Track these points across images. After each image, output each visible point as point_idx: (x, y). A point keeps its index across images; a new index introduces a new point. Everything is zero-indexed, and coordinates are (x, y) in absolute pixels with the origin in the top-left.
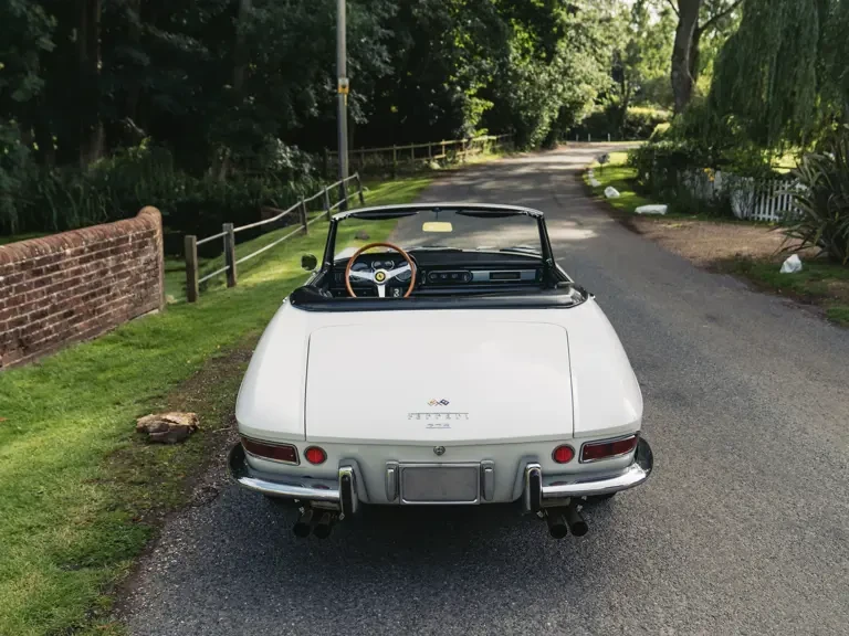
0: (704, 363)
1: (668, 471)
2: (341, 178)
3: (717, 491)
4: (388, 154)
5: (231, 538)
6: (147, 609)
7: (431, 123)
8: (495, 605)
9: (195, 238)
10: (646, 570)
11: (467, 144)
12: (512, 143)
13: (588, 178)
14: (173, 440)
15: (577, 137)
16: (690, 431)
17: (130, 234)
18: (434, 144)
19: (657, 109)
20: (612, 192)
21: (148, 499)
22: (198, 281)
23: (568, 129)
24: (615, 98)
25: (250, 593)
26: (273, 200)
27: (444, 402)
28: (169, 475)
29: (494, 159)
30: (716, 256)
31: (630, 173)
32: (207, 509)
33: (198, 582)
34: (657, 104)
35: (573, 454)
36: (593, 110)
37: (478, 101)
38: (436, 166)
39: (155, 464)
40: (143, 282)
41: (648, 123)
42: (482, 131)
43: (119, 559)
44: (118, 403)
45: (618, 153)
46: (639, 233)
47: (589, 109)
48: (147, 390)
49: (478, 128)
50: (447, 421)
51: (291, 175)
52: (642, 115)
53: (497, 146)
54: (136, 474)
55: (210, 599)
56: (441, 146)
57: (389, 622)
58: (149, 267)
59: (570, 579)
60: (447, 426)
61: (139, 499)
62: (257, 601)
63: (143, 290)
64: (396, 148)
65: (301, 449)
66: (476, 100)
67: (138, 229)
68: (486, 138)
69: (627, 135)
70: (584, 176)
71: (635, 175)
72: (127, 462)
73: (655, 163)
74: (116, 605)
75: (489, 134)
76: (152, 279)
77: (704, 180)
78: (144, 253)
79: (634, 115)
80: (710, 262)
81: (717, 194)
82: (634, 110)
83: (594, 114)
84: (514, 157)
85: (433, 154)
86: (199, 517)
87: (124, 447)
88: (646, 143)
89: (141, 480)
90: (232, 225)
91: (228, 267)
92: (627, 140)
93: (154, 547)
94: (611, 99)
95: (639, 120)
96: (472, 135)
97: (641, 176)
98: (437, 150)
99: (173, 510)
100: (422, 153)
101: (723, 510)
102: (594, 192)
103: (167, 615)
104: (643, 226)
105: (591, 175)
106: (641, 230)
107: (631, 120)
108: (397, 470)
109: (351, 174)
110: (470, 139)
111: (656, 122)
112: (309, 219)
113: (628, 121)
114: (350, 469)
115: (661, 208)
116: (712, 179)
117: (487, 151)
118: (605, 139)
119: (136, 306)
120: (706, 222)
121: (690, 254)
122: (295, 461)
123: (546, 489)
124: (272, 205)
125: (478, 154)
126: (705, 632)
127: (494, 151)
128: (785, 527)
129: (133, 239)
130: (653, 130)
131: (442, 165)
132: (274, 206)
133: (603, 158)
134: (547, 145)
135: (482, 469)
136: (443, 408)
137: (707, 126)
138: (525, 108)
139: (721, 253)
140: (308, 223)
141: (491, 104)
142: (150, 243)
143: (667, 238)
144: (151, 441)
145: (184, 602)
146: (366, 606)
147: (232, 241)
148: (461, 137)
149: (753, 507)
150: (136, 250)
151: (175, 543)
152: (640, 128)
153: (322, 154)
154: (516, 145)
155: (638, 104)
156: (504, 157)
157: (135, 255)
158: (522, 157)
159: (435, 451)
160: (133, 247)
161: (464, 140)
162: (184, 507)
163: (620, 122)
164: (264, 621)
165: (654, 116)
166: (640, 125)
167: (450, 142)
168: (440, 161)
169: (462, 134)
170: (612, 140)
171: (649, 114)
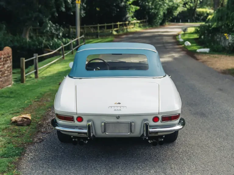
0: (214, 104)
1: (195, 135)
2: (77, 37)
3: (211, 140)
4: (96, 28)
5: (49, 151)
6: (26, 169)
7: (113, 15)
8: (135, 167)
9: (24, 59)
10: (183, 159)
11: (128, 24)
12: (147, 23)
13: (178, 38)
14: (25, 125)
15: (175, 21)
16: (205, 124)
17: (2, 56)
18: (114, 24)
19: (209, 9)
20: (188, 43)
21: (20, 141)
22: (25, 75)
23: (171, 18)
24: (192, 5)
25: (58, 165)
26: (48, 46)
27: (119, 103)
28: (25, 135)
29: (140, 30)
30: (227, 68)
31: (196, 36)
32: (40, 144)
33: (41, 162)
34: (209, 7)
35: (159, 119)
36: (182, 10)
38: (115, 33)
39: (20, 132)
40: (6, 75)
41: (205, 15)
42: (135, 19)
43: (14, 156)
44: (3, 115)
45: (191, 27)
46: (197, 59)
47: (180, 9)
48: (13, 110)
49: (133, 17)
50: (120, 109)
51: (55, 36)
52: (203, 12)
53: (141, 25)
54: (14, 134)
55: (45, 166)
56: (117, 25)
57: (102, 171)
58: (8, 69)
59: (159, 161)
60: (120, 110)
61: (17, 141)
62: (60, 166)
63: (6, 78)
64: (99, 25)
65: (75, 117)
66: (132, 6)
67: (5, 54)
68: (136, 21)
69: (197, 20)
70: (177, 37)
71: (198, 37)
72: (10, 131)
73: (206, 32)
74: (16, 167)
76: (9, 73)
77: (225, 38)
78: (7, 64)
79: (200, 12)
80: (224, 70)
81: (230, 44)
82: (199, 10)
83: (182, 11)
85: (114, 28)
86: (38, 146)
87: (9, 127)
88: (203, 23)
89: (16, 136)
90: (37, 54)
91: (35, 71)
92: (196, 22)
93: (25, 153)
94: (190, 5)
95: (201, 14)
96: (130, 20)
97: (200, 37)
98: (116, 26)
99: (29, 144)
100: (110, 27)
101: (212, 145)
102: (181, 43)
103: (32, 170)
104: (199, 57)
105: (180, 37)
106: (198, 58)
107: (198, 13)
108: (105, 123)
109: (81, 36)
110: (129, 22)
111: (208, 14)
112: (65, 53)
113: (197, 15)
114: (90, 123)
115: (207, 50)
116: (227, 38)
117: (136, 27)
118: (187, 21)
119: (3, 84)
120: (225, 56)
121: (216, 67)
122: (73, 121)
123: (150, 130)
124: (48, 48)
125: (133, 28)
126: (200, 174)
127: (140, 27)
128: (232, 149)
129: (3, 58)
130: (207, 18)
131: (118, 33)
132: (49, 49)
133: (185, 30)
134: (162, 24)
135: (131, 123)
136: (119, 105)
137: (226, 17)
138: (152, 9)
139: (228, 67)
140: (65, 55)
141: (138, 8)
142: (9, 60)
143: (208, 61)
144: (18, 125)
145: (36, 167)
146: (95, 168)
147: (37, 61)
149: (222, 145)
150: (4, 62)
151: (31, 153)
152: (202, 17)
153: (68, 27)
154: (149, 24)
155: (201, 7)
156: (144, 29)
157: (4, 64)
158: (149, 29)
159: (116, 117)
160: (3, 61)
161: (127, 22)
162: (32, 143)
163: (193, 14)
164: (63, 171)
165: (208, 12)
167: (121, 23)
168: (116, 31)
169: (126, 20)
170: (190, 22)
171: (206, 12)
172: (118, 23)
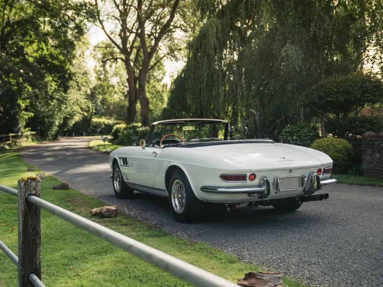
11: (21, 136)
15: (67, 134)
18: (6, 135)
19: (107, 119)
23: (66, 129)
24: (86, 114)
29: (34, 144)
37: (25, 113)
38: (7, 147)
41: (103, 126)
42: (27, 129)
47: (77, 118)
49: (25, 127)
52: (100, 122)
56: (9, 136)
68: (29, 133)
69: (93, 133)
75: (31, 130)
79: (96, 123)
82: (95, 120)
83: (76, 122)
84: (42, 143)
85: (6, 141)
92: (94, 135)
95: (98, 125)
96: (23, 131)
98: (7, 139)
107: (95, 125)
110: (22, 133)
113: (93, 126)
117: (30, 140)
118: (82, 135)
125: (26, 141)
127: (33, 140)
130: (113, 128)
131: (10, 147)
134: (55, 138)
138: (48, 117)
141: (32, 114)
148: (18, 132)
155: (97, 116)
156: (39, 143)
158: (45, 143)
161: (20, 134)
163: (89, 126)
165: (106, 123)
166: (99, 127)
167: (14, 134)
168: (9, 145)
169: (19, 130)
170: (86, 136)
171: (104, 122)
172: (11, 135)
